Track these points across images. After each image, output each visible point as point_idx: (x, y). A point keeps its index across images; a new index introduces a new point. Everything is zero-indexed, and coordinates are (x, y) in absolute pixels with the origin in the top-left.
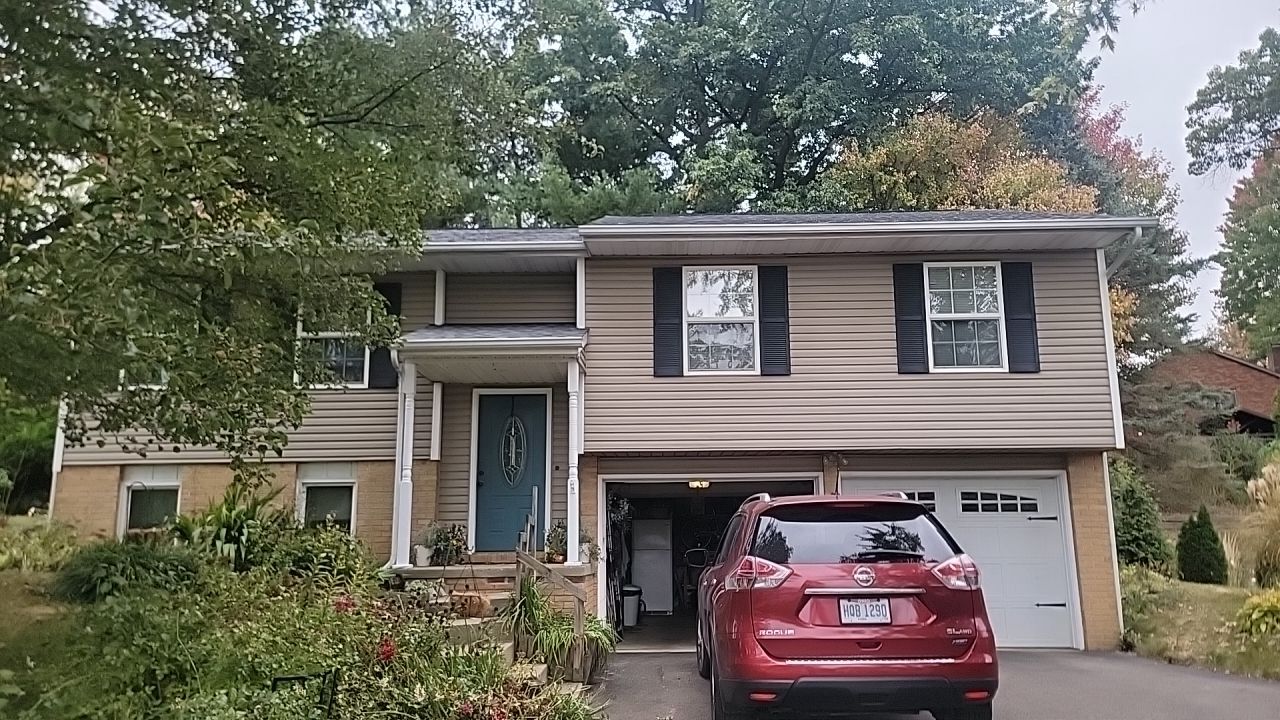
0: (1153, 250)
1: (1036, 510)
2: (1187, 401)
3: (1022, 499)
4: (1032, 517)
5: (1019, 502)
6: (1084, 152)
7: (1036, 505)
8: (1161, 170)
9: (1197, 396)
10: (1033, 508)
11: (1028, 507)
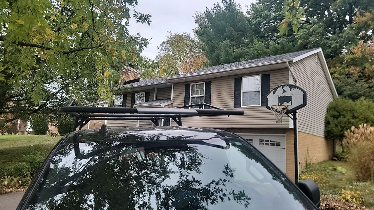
1: (280, 145)
3: (276, 142)
4: (279, 147)
5: (275, 143)
7: (280, 144)
10: (279, 145)
11: (278, 145)
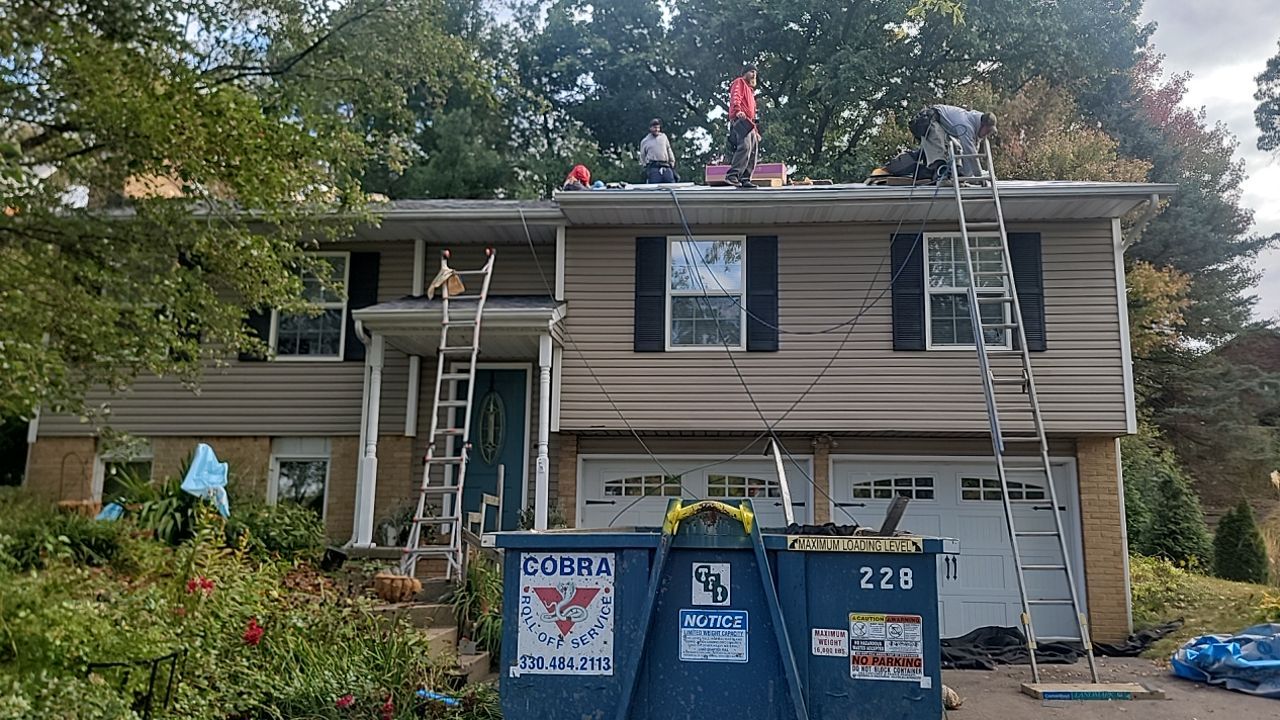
0: (1210, 227)
2: (1243, 387)
3: (1028, 486)
4: (1038, 505)
5: (1024, 490)
6: (1138, 124)
7: (1042, 493)
8: (1226, 143)
9: (1254, 384)
10: (1039, 496)
11: (1033, 496)
